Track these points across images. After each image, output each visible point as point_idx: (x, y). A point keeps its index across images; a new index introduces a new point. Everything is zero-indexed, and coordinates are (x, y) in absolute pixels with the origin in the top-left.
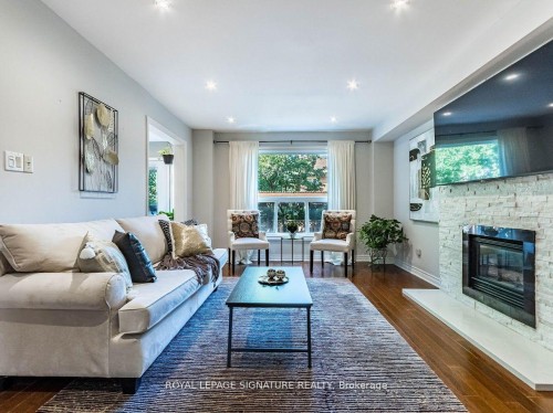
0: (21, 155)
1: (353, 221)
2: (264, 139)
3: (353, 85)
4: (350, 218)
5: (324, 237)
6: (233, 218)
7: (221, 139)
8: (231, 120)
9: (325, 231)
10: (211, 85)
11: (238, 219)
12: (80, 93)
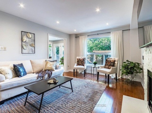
0: (3, 47)
1: (116, 62)
2: (89, 34)
3: (98, 10)
4: (115, 61)
5: (105, 67)
6: (77, 59)
7: (77, 36)
8: (75, 30)
9: (105, 65)
10: (58, 22)
11: (79, 60)
12: (22, 31)
